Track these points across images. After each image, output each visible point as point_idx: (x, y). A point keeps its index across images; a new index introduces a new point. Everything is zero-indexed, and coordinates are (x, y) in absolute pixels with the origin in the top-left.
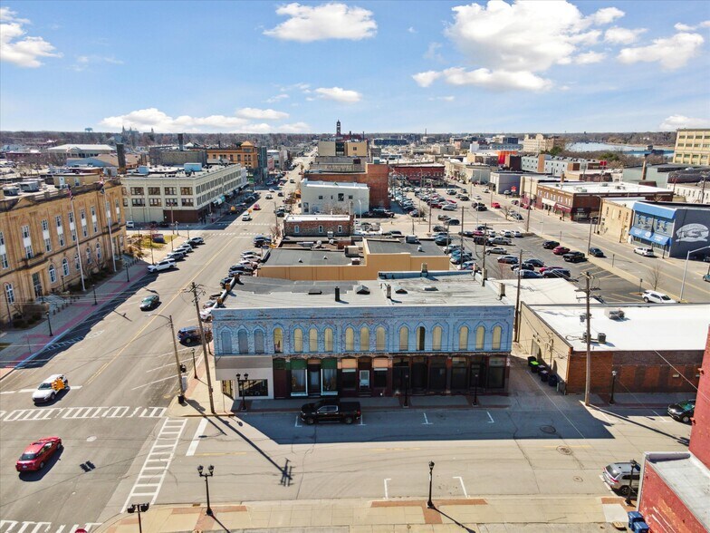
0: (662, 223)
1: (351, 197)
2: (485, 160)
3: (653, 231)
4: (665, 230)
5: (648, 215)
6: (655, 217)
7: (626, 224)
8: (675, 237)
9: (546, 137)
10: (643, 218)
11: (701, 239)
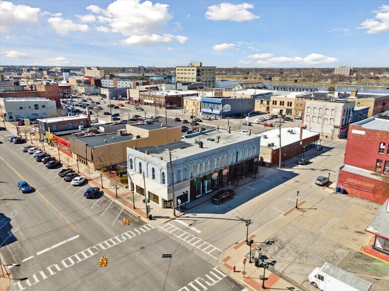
0: (216, 106)
1: (43, 106)
2: (83, 82)
3: (212, 109)
4: (218, 108)
5: (208, 103)
6: (212, 103)
7: (197, 107)
8: (223, 110)
9: (98, 69)
10: (206, 104)
11: (229, 110)
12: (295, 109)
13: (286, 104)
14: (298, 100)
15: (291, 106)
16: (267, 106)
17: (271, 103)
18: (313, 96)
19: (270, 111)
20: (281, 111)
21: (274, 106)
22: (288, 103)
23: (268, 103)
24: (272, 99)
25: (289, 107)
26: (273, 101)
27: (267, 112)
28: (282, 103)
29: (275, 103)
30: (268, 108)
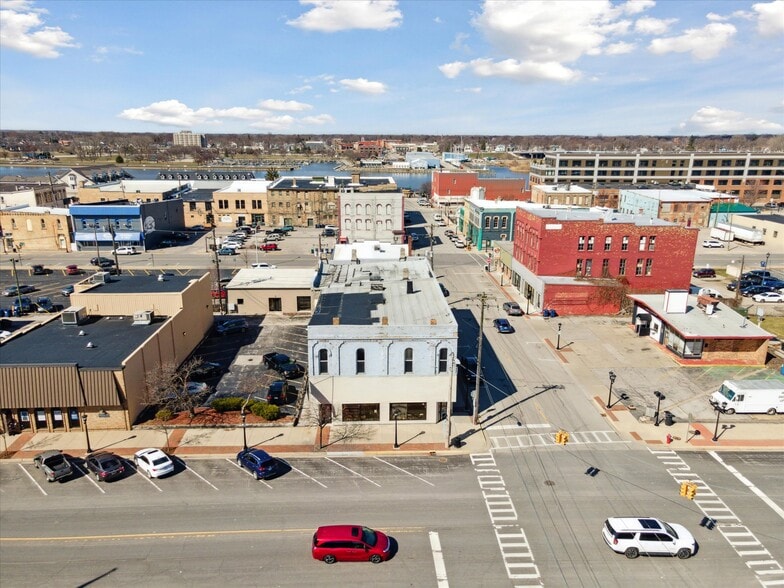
0: (123, 223)
3: (112, 232)
4: (130, 227)
5: (96, 217)
10: (90, 221)
11: (153, 230)
12: (270, 213)
13: (249, 206)
14: (273, 195)
15: (260, 207)
16: (207, 213)
17: (215, 206)
18: (295, 186)
19: (216, 223)
20: (241, 219)
21: (224, 210)
22: (254, 202)
23: (209, 206)
24: (216, 197)
25: (257, 211)
26: (220, 202)
27: (209, 225)
28: (240, 204)
29: (224, 204)
30: (210, 218)
